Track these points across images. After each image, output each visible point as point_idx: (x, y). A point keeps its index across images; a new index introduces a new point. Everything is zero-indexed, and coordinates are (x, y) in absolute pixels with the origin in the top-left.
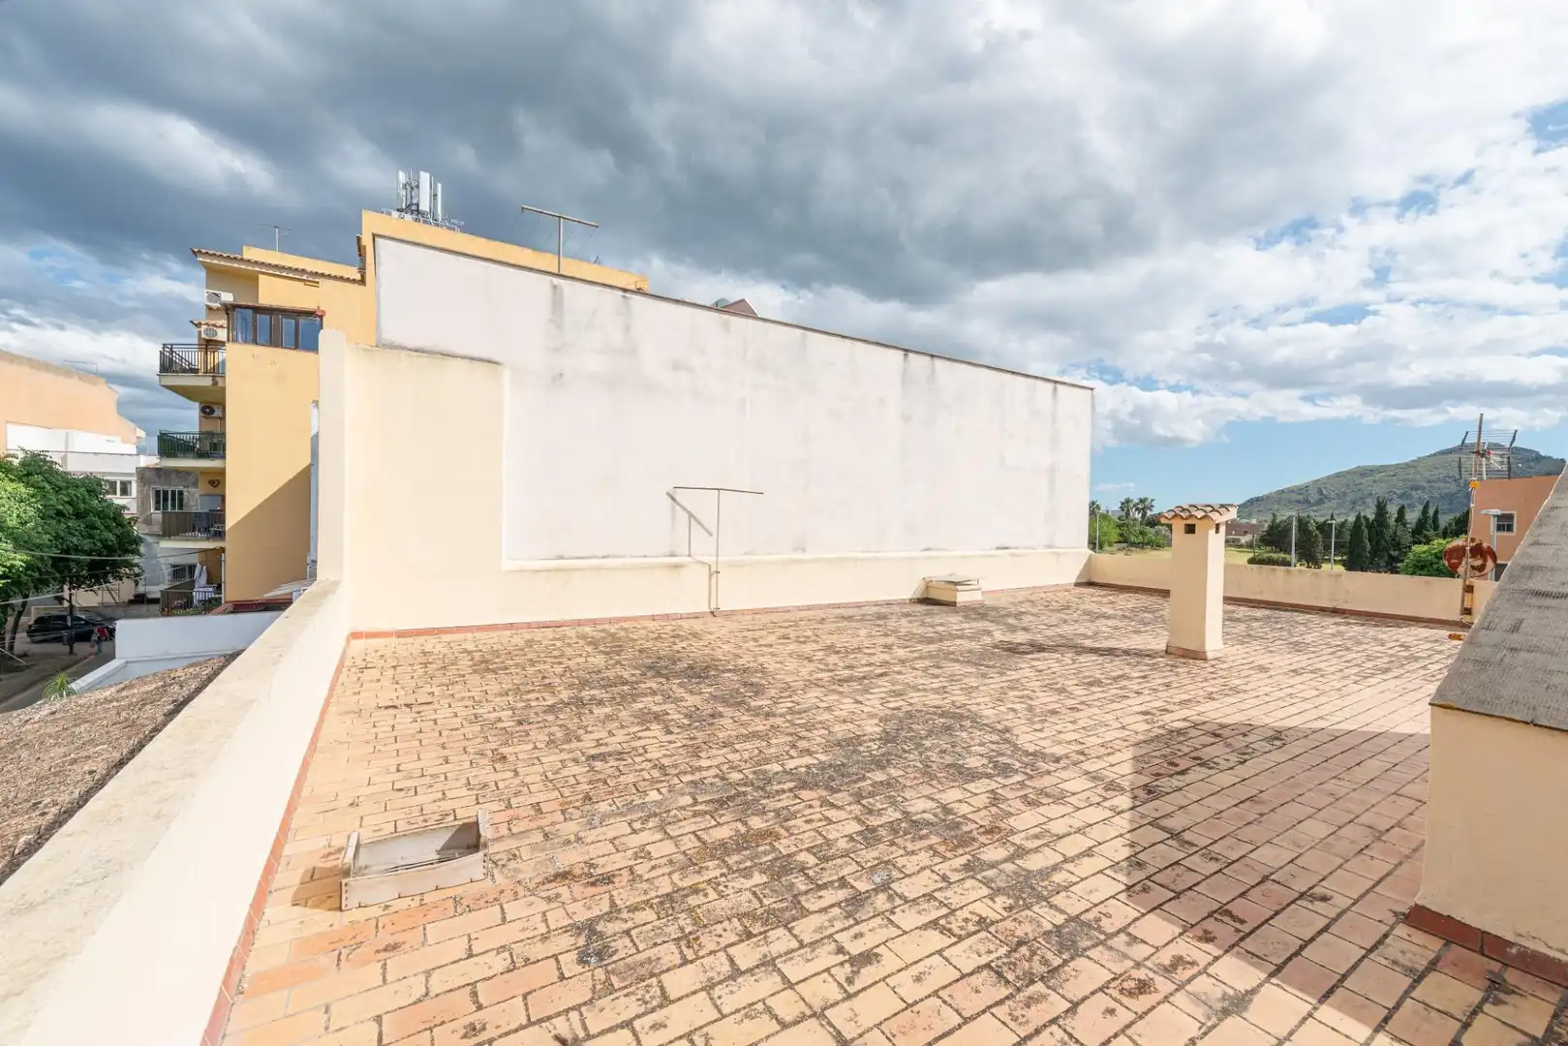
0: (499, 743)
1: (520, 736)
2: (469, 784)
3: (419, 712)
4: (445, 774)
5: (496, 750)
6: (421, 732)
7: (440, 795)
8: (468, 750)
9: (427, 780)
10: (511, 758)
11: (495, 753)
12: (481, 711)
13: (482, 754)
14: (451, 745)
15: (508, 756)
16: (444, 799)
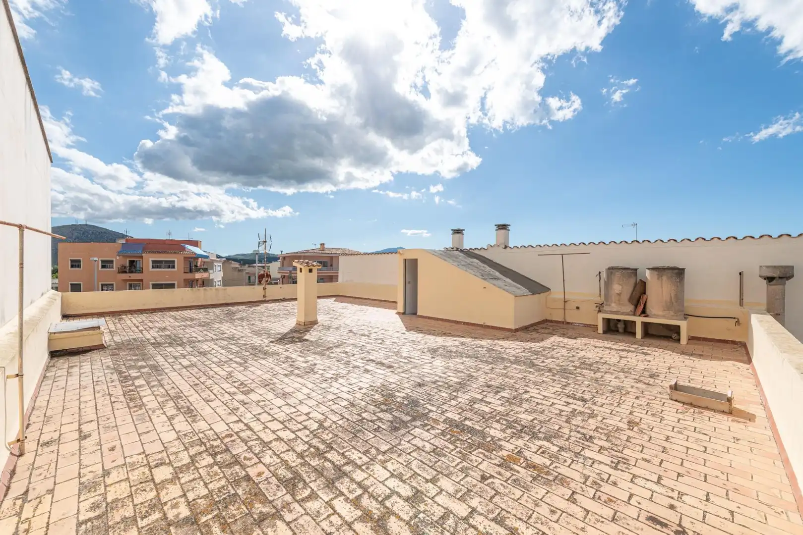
0: (623, 432)
1: (603, 429)
2: (661, 419)
3: (672, 507)
4: (673, 431)
5: (629, 429)
6: (679, 475)
7: (681, 421)
8: (648, 439)
9: (686, 432)
10: (625, 421)
11: (631, 428)
12: (607, 469)
13: (641, 431)
14: (658, 448)
15: (626, 422)
16: (679, 419)
